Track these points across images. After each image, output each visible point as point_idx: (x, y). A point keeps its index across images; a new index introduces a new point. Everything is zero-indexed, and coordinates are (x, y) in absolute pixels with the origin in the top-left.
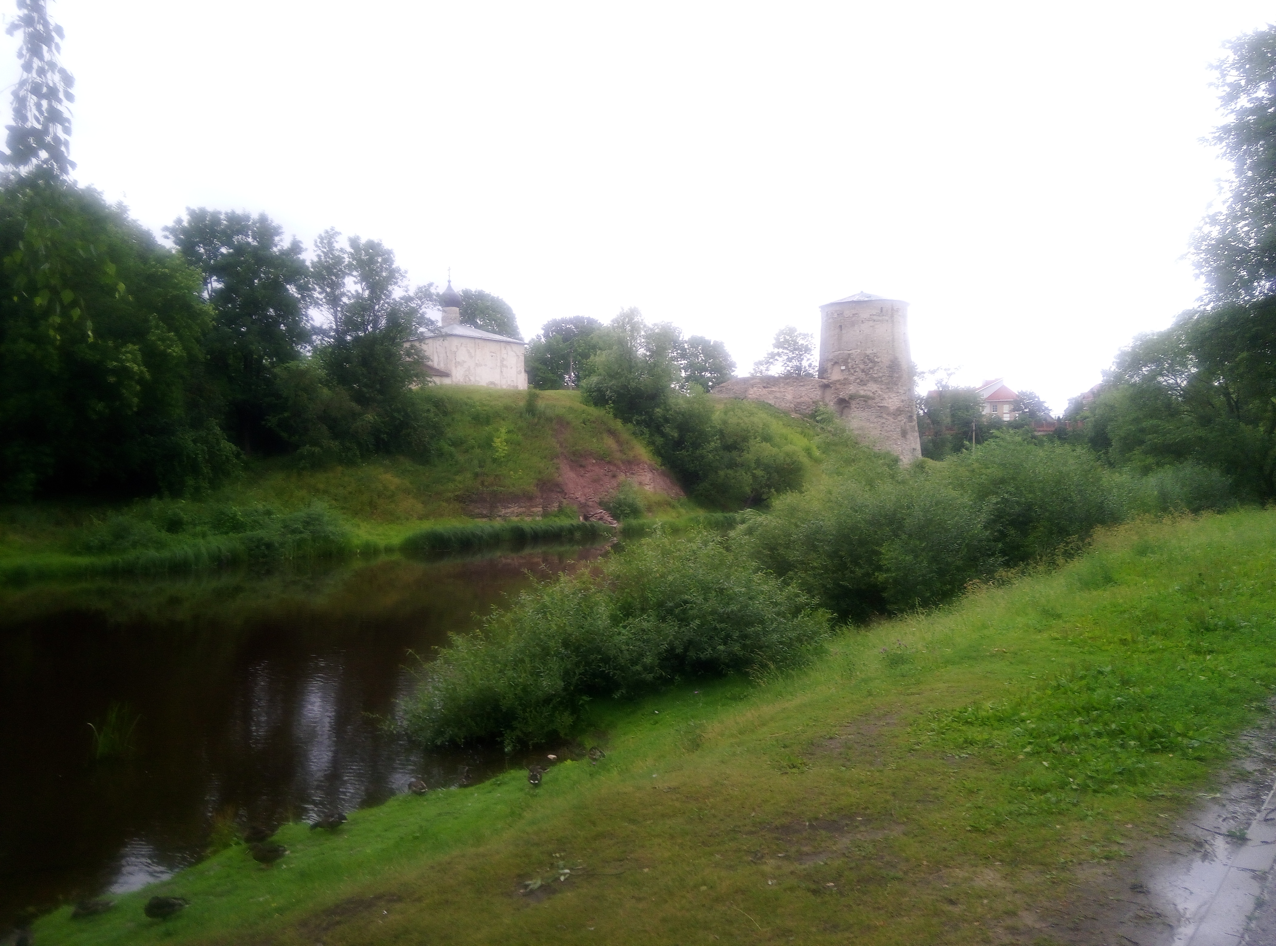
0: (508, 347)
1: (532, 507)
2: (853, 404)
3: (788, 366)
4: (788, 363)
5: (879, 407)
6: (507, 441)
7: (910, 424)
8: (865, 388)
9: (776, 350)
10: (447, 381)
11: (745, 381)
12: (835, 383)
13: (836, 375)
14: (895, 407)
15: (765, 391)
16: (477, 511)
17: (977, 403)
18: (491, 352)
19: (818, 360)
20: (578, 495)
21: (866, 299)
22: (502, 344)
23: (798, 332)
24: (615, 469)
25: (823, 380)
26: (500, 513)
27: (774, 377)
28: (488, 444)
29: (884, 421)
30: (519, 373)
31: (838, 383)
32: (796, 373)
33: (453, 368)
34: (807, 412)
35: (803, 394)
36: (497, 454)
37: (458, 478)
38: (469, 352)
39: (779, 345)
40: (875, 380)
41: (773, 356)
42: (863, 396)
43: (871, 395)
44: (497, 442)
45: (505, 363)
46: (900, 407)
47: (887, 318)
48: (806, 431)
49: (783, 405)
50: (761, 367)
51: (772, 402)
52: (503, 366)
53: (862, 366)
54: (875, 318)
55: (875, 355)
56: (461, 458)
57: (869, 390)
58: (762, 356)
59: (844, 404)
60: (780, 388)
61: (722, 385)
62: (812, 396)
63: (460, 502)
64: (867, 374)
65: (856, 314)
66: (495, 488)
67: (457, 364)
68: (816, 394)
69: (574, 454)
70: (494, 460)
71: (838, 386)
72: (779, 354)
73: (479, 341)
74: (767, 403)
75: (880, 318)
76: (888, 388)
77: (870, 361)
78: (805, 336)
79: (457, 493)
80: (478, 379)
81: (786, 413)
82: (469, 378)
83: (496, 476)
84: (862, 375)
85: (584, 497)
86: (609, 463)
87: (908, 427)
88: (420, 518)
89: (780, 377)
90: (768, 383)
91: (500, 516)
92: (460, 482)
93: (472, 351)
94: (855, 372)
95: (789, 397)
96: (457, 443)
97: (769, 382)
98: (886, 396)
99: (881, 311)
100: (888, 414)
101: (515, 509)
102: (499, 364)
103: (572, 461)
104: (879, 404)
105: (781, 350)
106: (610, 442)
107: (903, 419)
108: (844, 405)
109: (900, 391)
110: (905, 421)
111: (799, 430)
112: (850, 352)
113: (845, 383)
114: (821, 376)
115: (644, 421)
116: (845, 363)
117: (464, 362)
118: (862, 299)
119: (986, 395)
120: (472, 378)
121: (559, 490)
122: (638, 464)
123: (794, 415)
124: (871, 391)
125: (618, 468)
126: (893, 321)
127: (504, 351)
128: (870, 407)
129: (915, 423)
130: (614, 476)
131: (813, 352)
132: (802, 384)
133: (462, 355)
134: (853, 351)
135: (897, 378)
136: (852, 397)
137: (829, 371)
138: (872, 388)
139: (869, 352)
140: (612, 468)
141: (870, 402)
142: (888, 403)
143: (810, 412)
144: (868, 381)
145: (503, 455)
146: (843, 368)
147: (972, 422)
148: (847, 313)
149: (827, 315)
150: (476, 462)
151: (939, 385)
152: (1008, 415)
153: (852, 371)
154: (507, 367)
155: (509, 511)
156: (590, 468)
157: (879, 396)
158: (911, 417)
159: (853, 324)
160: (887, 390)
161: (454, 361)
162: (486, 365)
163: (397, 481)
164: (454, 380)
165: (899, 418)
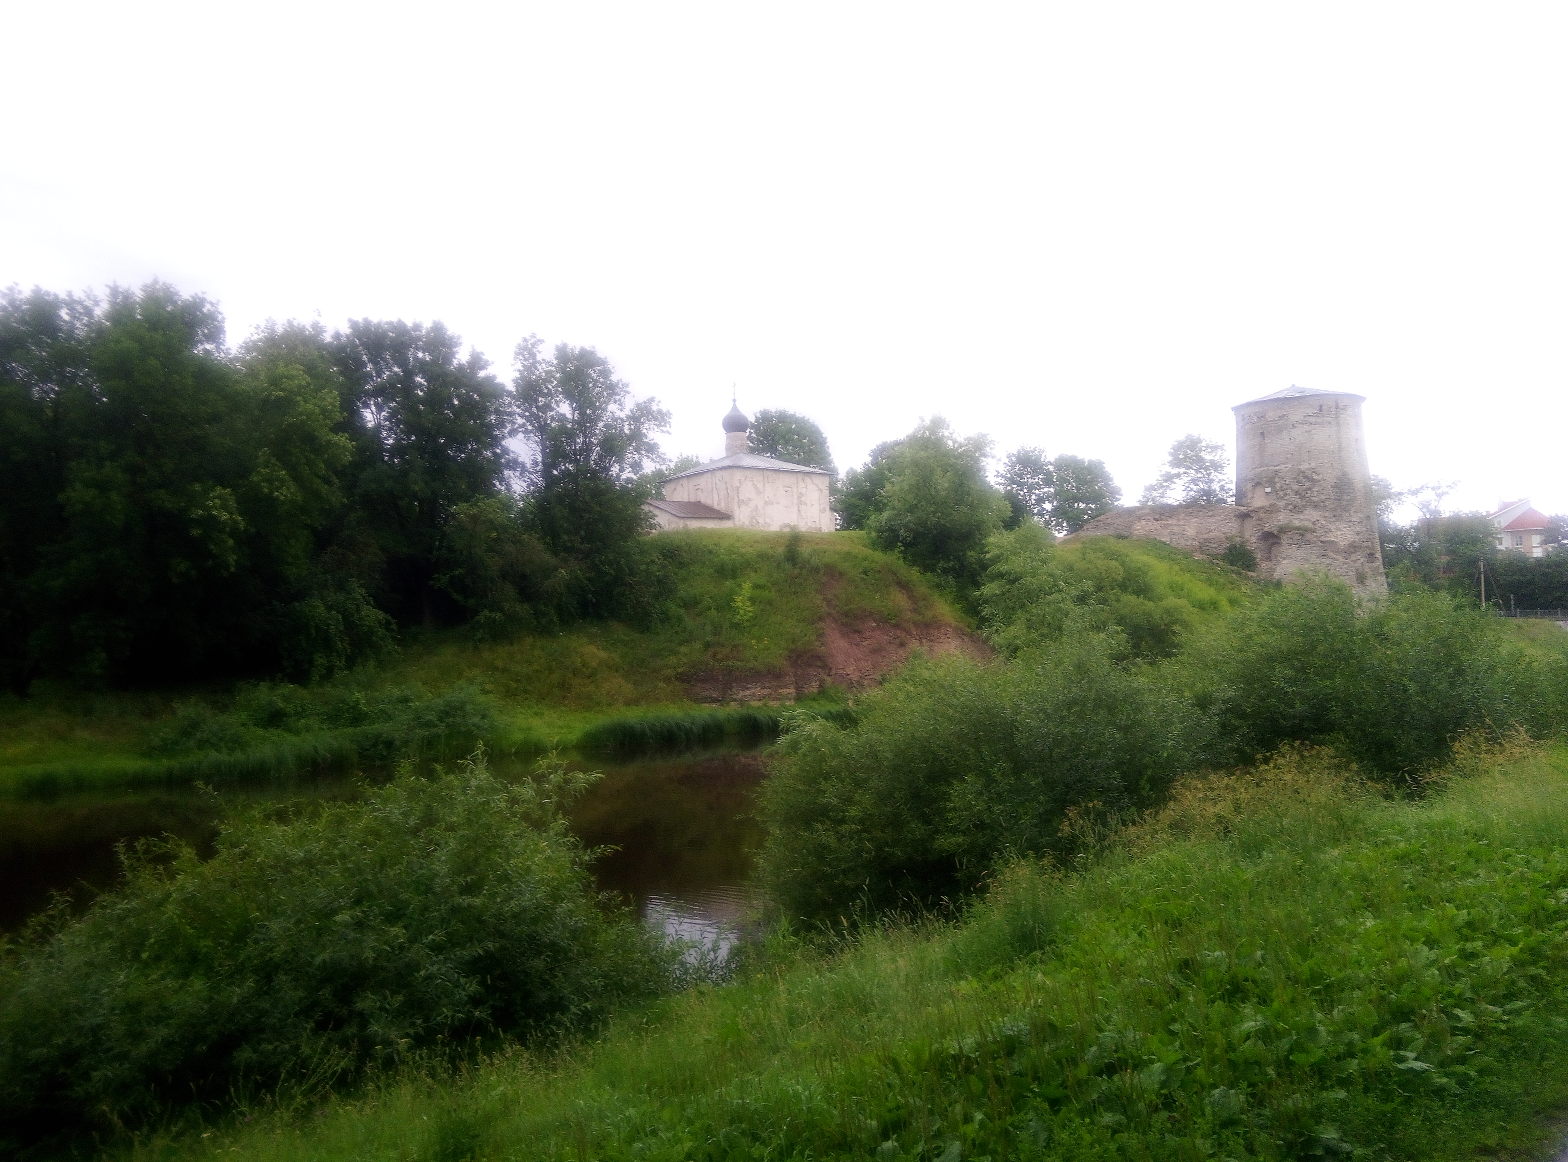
0: (808, 480)
1: (780, 687)
2: (1285, 539)
3: (1192, 490)
4: (1192, 486)
5: (1321, 542)
6: (751, 599)
7: (1371, 564)
8: (1302, 517)
9: (1175, 471)
10: (726, 525)
11: (1131, 512)
12: (1256, 511)
13: (1259, 501)
14: (1346, 542)
15: (1157, 525)
16: (705, 693)
17: (1489, 534)
18: (784, 486)
19: (1234, 480)
20: (850, 670)
21: (1298, 395)
22: (799, 475)
23: (1204, 444)
24: (904, 634)
25: (1240, 508)
26: (735, 697)
27: (1170, 506)
28: (726, 605)
29: (1328, 561)
30: (823, 511)
31: (1263, 510)
32: (1204, 500)
33: (736, 508)
34: (1219, 551)
35: (1213, 528)
36: (738, 617)
37: (683, 649)
38: (755, 487)
39: (1177, 462)
40: (1316, 506)
41: (1169, 478)
42: (1298, 528)
43: (1311, 525)
44: (739, 601)
45: (803, 499)
46: (1354, 542)
47: (1329, 419)
48: (1215, 577)
49: (1183, 543)
50: (1155, 494)
51: (1166, 539)
52: (801, 503)
53: (1295, 487)
54: (1312, 420)
55: (1313, 470)
56: (690, 623)
57: (1306, 520)
58: (1154, 478)
59: (1271, 539)
60: (1179, 520)
61: (1099, 518)
62: (1226, 530)
63: (683, 681)
64: (1302, 498)
65: (1284, 415)
66: (730, 663)
67: (741, 503)
68: (1231, 528)
69: (846, 614)
70: (736, 626)
71: (1262, 515)
72: (1178, 476)
73: (770, 473)
74: (1160, 541)
75: (1320, 420)
76: (1335, 516)
77: (1307, 479)
78: (1214, 448)
79: (680, 670)
80: (768, 521)
81: (1187, 554)
82: (756, 520)
83: (735, 646)
84: (1296, 499)
85: (857, 674)
86: (896, 626)
87: (1367, 570)
88: (628, 703)
89: (1180, 506)
90: (1161, 515)
91: (735, 700)
92: (686, 655)
93: (760, 486)
94: (1286, 494)
95: (1191, 531)
96: (691, 604)
97: (1163, 513)
98: (1332, 527)
99: (1321, 410)
100: (1337, 552)
101: (757, 690)
102: (795, 501)
103: (842, 623)
104: (1322, 539)
105: (1182, 470)
106: (899, 599)
107: (1359, 559)
108: (1271, 541)
109: (1353, 519)
110: (1362, 560)
111: (1204, 576)
112: (1278, 468)
113: (1271, 510)
114: (1238, 503)
115: (953, 569)
116: (1271, 482)
117: (750, 500)
118: (1291, 395)
119: (1504, 522)
120: (761, 520)
121: (819, 664)
122: (939, 628)
123: (1198, 557)
124: (1309, 520)
125: (909, 633)
126: (1338, 424)
127: (802, 485)
128: (1309, 543)
129: (1379, 563)
130: (902, 645)
131: (1225, 470)
132: (1211, 514)
133: (747, 491)
134: (1282, 467)
135: (1348, 501)
136: (1283, 530)
137: (1249, 495)
138: (1310, 516)
139: (1304, 466)
140: (899, 632)
141: (1309, 536)
142: (1336, 537)
143: (1223, 552)
144: (1304, 506)
145: (745, 618)
146: (1268, 490)
147: (1479, 560)
148: (1271, 415)
149: (1243, 420)
150: (708, 628)
151: (1424, 510)
152: (1540, 549)
153: (1281, 493)
154: (806, 504)
155: (747, 693)
156: (868, 633)
157: (1323, 526)
158: (1371, 555)
159: (1280, 430)
160: (1334, 519)
161: (736, 499)
162: (778, 503)
163: (603, 654)
164: (737, 523)
165: (1354, 557)
